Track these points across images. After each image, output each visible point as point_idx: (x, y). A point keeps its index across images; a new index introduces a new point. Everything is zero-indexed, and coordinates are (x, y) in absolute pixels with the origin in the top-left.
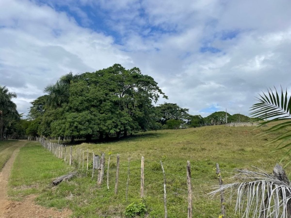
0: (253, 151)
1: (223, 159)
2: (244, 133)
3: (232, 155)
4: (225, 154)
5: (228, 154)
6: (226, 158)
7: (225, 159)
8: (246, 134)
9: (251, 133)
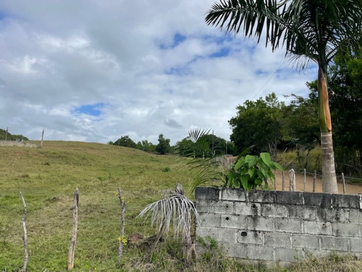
0: (39, 176)
1: (6, 189)
2: (17, 154)
3: (14, 183)
4: (5, 183)
5: (9, 182)
6: (10, 188)
7: (8, 189)
8: (20, 155)
9: (26, 155)
